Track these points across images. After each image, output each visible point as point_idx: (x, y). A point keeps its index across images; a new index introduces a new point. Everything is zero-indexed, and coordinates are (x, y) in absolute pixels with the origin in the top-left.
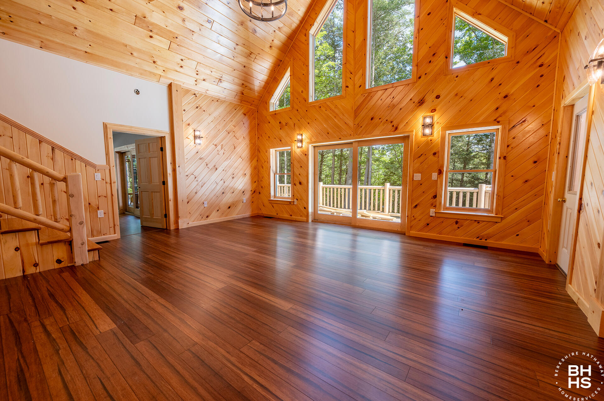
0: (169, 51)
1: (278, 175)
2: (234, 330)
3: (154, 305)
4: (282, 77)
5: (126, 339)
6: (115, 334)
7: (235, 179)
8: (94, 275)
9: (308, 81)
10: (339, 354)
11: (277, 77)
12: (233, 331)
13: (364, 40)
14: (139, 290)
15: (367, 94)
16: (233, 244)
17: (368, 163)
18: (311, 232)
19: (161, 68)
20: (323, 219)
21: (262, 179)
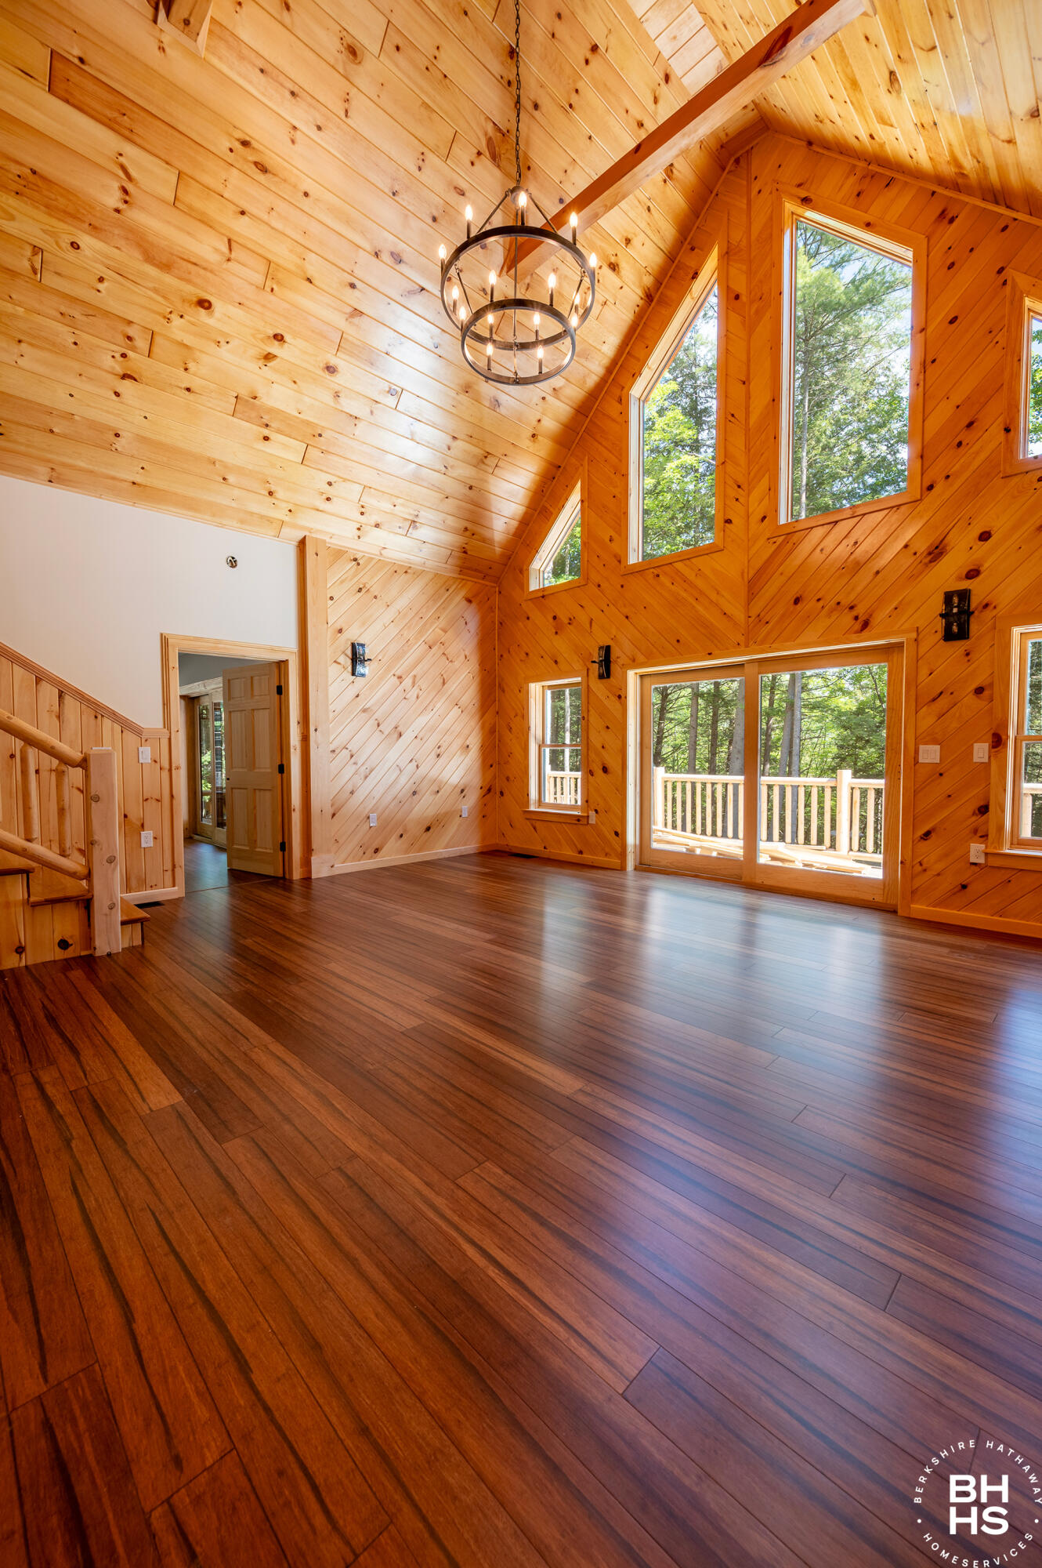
0: (302, 466)
1: (548, 750)
2: (442, 1131)
3: (262, 1057)
4: (560, 505)
5: (204, 1129)
6: (180, 1116)
7: (441, 760)
8: (134, 978)
9: (626, 514)
10: (705, 1220)
11: (549, 507)
12: (439, 1135)
13: (774, 400)
14: (228, 1020)
15: (783, 537)
16: (437, 920)
17: (790, 713)
18: (631, 896)
19: (284, 505)
20: (664, 863)
21: (509, 759)
